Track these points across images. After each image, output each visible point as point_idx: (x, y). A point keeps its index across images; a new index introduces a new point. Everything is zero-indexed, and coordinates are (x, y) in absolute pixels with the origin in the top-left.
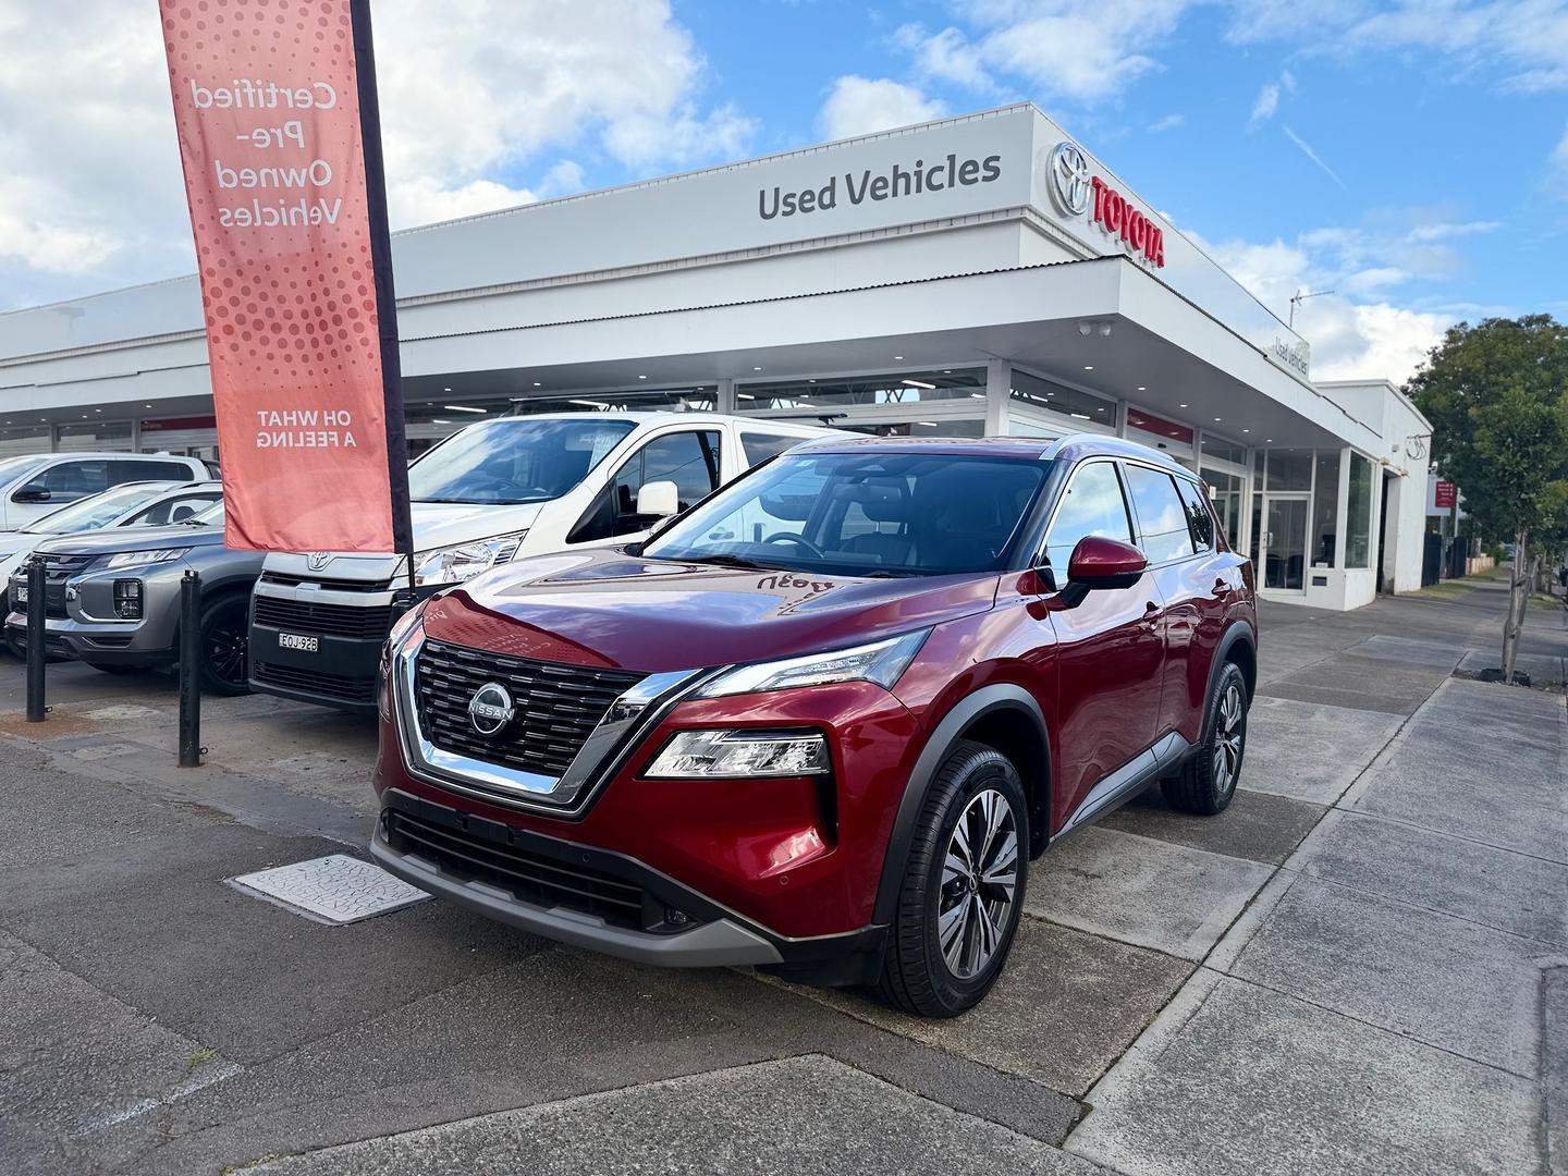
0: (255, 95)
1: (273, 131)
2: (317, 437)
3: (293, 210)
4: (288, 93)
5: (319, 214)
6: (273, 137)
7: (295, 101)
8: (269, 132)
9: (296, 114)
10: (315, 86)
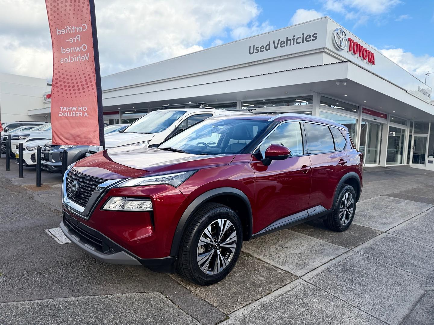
0: (70, 30)
1: (74, 38)
2: (76, 113)
3: (77, 58)
4: (77, 28)
5: (84, 58)
6: (74, 40)
7: (78, 30)
9: (79, 33)
10: (83, 25)
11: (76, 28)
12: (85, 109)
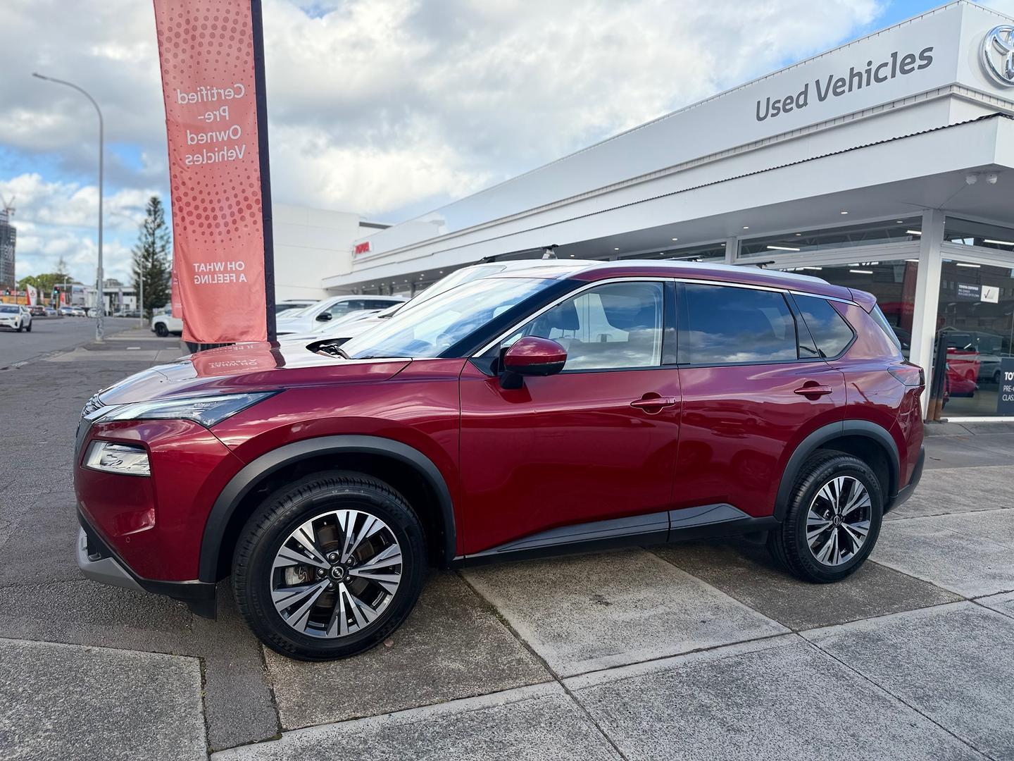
0: (207, 94)
1: (215, 112)
2: (224, 277)
3: (221, 153)
4: (222, 91)
5: (235, 155)
6: (215, 115)
7: (225, 96)
9: (226, 102)
10: (235, 86)
11: (219, 91)
12: (240, 266)
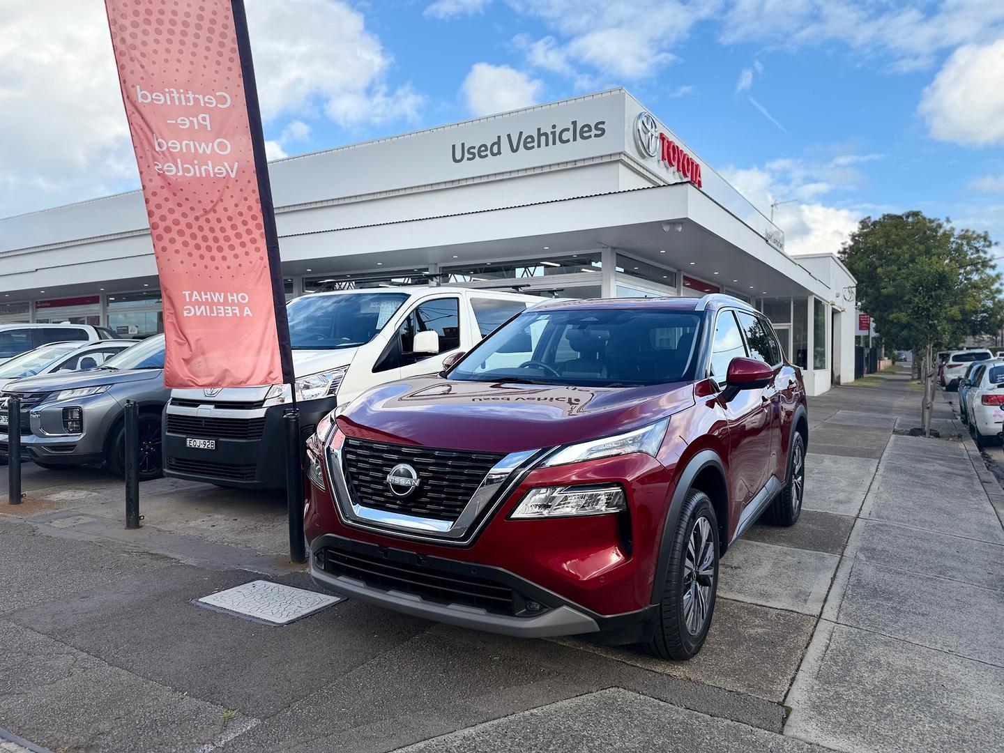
0: (180, 99)
1: (191, 118)
2: (225, 310)
3: (203, 168)
4: (201, 97)
5: (224, 171)
6: (192, 122)
7: (205, 103)
8: (189, 119)
9: (206, 110)
10: (218, 94)
11: (197, 96)
12: (243, 298)
